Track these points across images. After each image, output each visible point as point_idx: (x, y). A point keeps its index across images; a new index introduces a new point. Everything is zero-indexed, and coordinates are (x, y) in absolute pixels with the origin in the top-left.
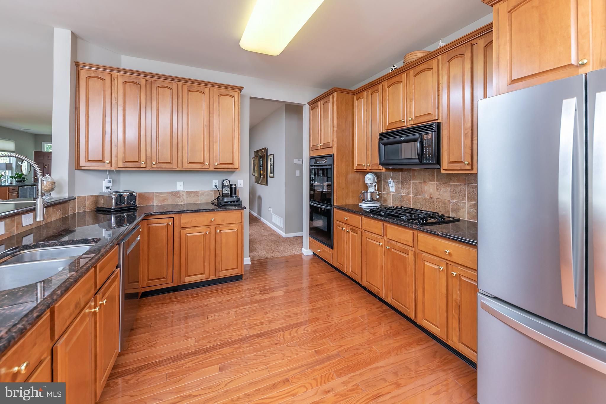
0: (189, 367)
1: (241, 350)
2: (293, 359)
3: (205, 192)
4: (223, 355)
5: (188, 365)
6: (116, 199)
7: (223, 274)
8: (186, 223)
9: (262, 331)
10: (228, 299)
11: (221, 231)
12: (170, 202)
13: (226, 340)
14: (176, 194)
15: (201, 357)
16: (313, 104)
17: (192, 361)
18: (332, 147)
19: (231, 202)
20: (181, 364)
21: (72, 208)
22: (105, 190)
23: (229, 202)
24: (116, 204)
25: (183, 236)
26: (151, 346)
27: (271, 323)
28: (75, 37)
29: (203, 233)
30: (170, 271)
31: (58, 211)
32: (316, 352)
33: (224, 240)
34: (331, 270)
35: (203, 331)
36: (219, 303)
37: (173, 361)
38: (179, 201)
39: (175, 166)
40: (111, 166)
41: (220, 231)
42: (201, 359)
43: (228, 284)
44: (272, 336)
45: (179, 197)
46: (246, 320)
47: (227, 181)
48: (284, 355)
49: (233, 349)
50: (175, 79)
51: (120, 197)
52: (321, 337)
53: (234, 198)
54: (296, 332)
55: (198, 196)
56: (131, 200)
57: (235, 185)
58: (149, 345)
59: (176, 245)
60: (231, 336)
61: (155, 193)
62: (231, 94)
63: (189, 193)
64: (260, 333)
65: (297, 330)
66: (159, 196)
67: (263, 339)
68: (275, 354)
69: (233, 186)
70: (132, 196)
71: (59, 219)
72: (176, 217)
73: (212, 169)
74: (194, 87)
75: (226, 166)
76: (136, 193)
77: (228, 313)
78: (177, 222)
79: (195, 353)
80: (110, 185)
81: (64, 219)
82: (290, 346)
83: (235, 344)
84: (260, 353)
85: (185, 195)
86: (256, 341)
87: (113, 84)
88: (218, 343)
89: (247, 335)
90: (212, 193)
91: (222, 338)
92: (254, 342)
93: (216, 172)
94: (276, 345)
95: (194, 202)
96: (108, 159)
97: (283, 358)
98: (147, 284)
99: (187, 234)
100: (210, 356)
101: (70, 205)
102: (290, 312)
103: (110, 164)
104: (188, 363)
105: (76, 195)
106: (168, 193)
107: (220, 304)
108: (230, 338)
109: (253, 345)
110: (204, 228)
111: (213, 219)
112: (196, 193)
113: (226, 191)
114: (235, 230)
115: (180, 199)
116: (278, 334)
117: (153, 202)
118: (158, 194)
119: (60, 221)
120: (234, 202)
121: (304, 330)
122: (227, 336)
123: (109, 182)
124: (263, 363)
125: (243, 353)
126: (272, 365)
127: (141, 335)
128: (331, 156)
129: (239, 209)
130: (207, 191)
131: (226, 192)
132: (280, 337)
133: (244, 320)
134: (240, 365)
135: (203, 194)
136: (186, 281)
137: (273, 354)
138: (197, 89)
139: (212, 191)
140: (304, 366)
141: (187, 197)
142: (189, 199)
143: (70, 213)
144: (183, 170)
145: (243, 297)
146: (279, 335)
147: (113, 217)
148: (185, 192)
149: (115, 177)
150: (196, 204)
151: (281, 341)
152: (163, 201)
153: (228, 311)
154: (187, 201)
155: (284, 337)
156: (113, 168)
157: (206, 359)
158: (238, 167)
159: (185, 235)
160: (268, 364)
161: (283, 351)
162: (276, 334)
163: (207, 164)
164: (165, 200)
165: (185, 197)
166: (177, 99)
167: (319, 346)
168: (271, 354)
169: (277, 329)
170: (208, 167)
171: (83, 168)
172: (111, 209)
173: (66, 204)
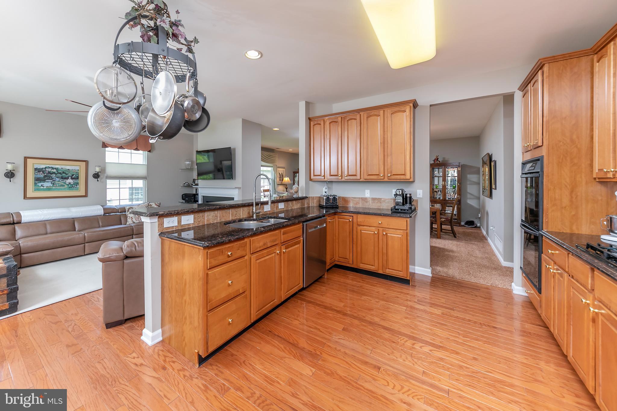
0: (329, 316)
1: (365, 328)
2: (397, 360)
3: (386, 199)
4: (352, 323)
5: (330, 315)
6: (326, 199)
7: (388, 272)
8: (360, 222)
9: (391, 327)
10: (385, 293)
11: (388, 234)
12: (360, 205)
13: (361, 316)
14: (365, 200)
15: (340, 315)
16: (524, 87)
17: (333, 314)
18: (542, 146)
19: (401, 210)
20: (327, 312)
21: (308, 203)
22: (324, 194)
23: (400, 210)
24: (326, 203)
25: (359, 232)
26: (322, 295)
27: (404, 327)
28: (308, 104)
29: (373, 233)
30: (351, 255)
31: (298, 203)
32: (424, 372)
33: (390, 243)
34: (538, 323)
35: (352, 303)
36: (377, 292)
37: (325, 308)
38: (367, 205)
39: (358, 177)
40: (324, 179)
41: (386, 234)
42: (338, 316)
43: (395, 283)
44: (396, 335)
45: (367, 202)
46: (386, 313)
47: (400, 190)
48: (393, 353)
49: (361, 324)
50: (358, 111)
51: (328, 199)
52: (443, 367)
53: (407, 207)
54: (421, 347)
55: (381, 203)
56: (334, 201)
57: (410, 194)
58: (321, 293)
59: (355, 237)
60: (365, 316)
61: (352, 197)
62: (403, 109)
63: (374, 199)
64: (388, 328)
65: (423, 346)
66: (354, 200)
67: (387, 332)
68: (387, 347)
69: (408, 196)
70: (335, 199)
71: (299, 208)
72: (355, 216)
73: (386, 179)
74: (372, 113)
75: (398, 177)
76: (338, 197)
77: (377, 302)
78: (355, 220)
79: (338, 312)
80: (326, 190)
81: (303, 209)
82: (404, 351)
83: (364, 322)
84: (376, 338)
85: (371, 200)
86: (380, 330)
87: (325, 125)
88: (355, 315)
89: (377, 322)
90: (391, 201)
91: (359, 313)
92: (378, 330)
93: (391, 182)
94: (393, 343)
95: (377, 207)
96: (323, 174)
97: (389, 354)
98: (338, 259)
99: (362, 231)
100: (344, 318)
101: (306, 201)
102: (431, 330)
103: (324, 177)
104: (330, 314)
105: (310, 195)
106: (359, 198)
107: (377, 294)
108: (364, 317)
109: (376, 331)
110: (374, 228)
111: (380, 222)
112: (379, 200)
113: (399, 199)
114: (400, 236)
115: (367, 204)
116: (402, 337)
117: (350, 204)
118: (353, 199)
119: (300, 209)
120: (405, 210)
121: (431, 351)
122: (364, 315)
123: (326, 189)
124: (372, 345)
125: (365, 331)
126: (377, 351)
127: (322, 287)
128: (538, 160)
129: (403, 217)
130: (388, 199)
131: (399, 201)
132: (401, 340)
133: (384, 313)
134: (356, 335)
135: (384, 201)
136: (361, 267)
137: (384, 346)
138: (374, 114)
139: (392, 199)
140: (401, 372)
141: (372, 203)
142: (374, 204)
143: (306, 206)
144: (365, 180)
145: (398, 297)
146: (402, 339)
147: (324, 210)
148: (370, 198)
149: (330, 185)
150: (379, 209)
151: (399, 343)
152: (357, 203)
153: (378, 300)
154: (373, 206)
155: (405, 342)
156: (325, 180)
157: (341, 319)
158: (410, 177)
159: (360, 232)
160: (374, 348)
161: (395, 350)
162: (400, 336)
163: (382, 175)
164: (358, 204)
165: (370, 202)
166: (360, 126)
167: (433, 371)
168: (383, 345)
169: (404, 334)
170: (383, 178)
171: (313, 180)
172: (323, 205)
173: (303, 200)
